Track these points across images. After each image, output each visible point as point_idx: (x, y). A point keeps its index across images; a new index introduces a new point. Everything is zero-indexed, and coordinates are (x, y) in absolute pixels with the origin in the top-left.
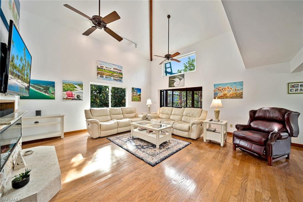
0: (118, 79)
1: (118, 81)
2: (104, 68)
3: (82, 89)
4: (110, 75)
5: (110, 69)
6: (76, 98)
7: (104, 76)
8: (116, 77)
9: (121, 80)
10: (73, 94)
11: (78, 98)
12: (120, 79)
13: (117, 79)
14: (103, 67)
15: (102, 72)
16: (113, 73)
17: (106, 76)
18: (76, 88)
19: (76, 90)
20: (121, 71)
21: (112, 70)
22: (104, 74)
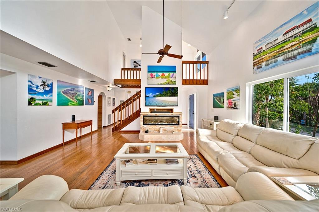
2: (264, 49)
3: (238, 95)
4: (275, 55)
5: (275, 43)
6: (234, 107)
10: (232, 102)
11: (235, 106)
14: (261, 48)
15: (259, 59)
16: (281, 46)
18: (234, 95)
19: (234, 97)
20: (310, 20)
21: (278, 41)
22: (262, 62)
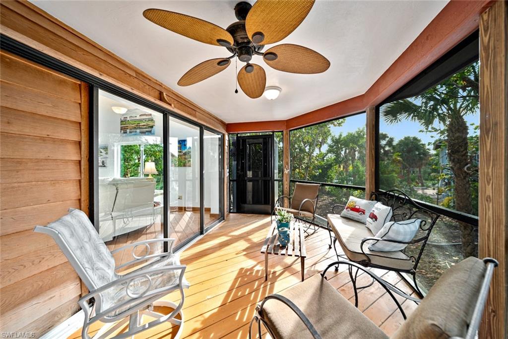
0: (147, 130)
1: (147, 133)
2: (128, 119)
3: (107, 153)
4: (135, 127)
5: (135, 118)
7: (128, 131)
8: (144, 128)
9: (150, 132)
11: (103, 164)
12: (150, 129)
13: (145, 130)
14: (127, 118)
15: (125, 126)
16: (138, 122)
17: (131, 129)
18: (101, 152)
20: (151, 115)
21: (137, 118)
22: (127, 129)
